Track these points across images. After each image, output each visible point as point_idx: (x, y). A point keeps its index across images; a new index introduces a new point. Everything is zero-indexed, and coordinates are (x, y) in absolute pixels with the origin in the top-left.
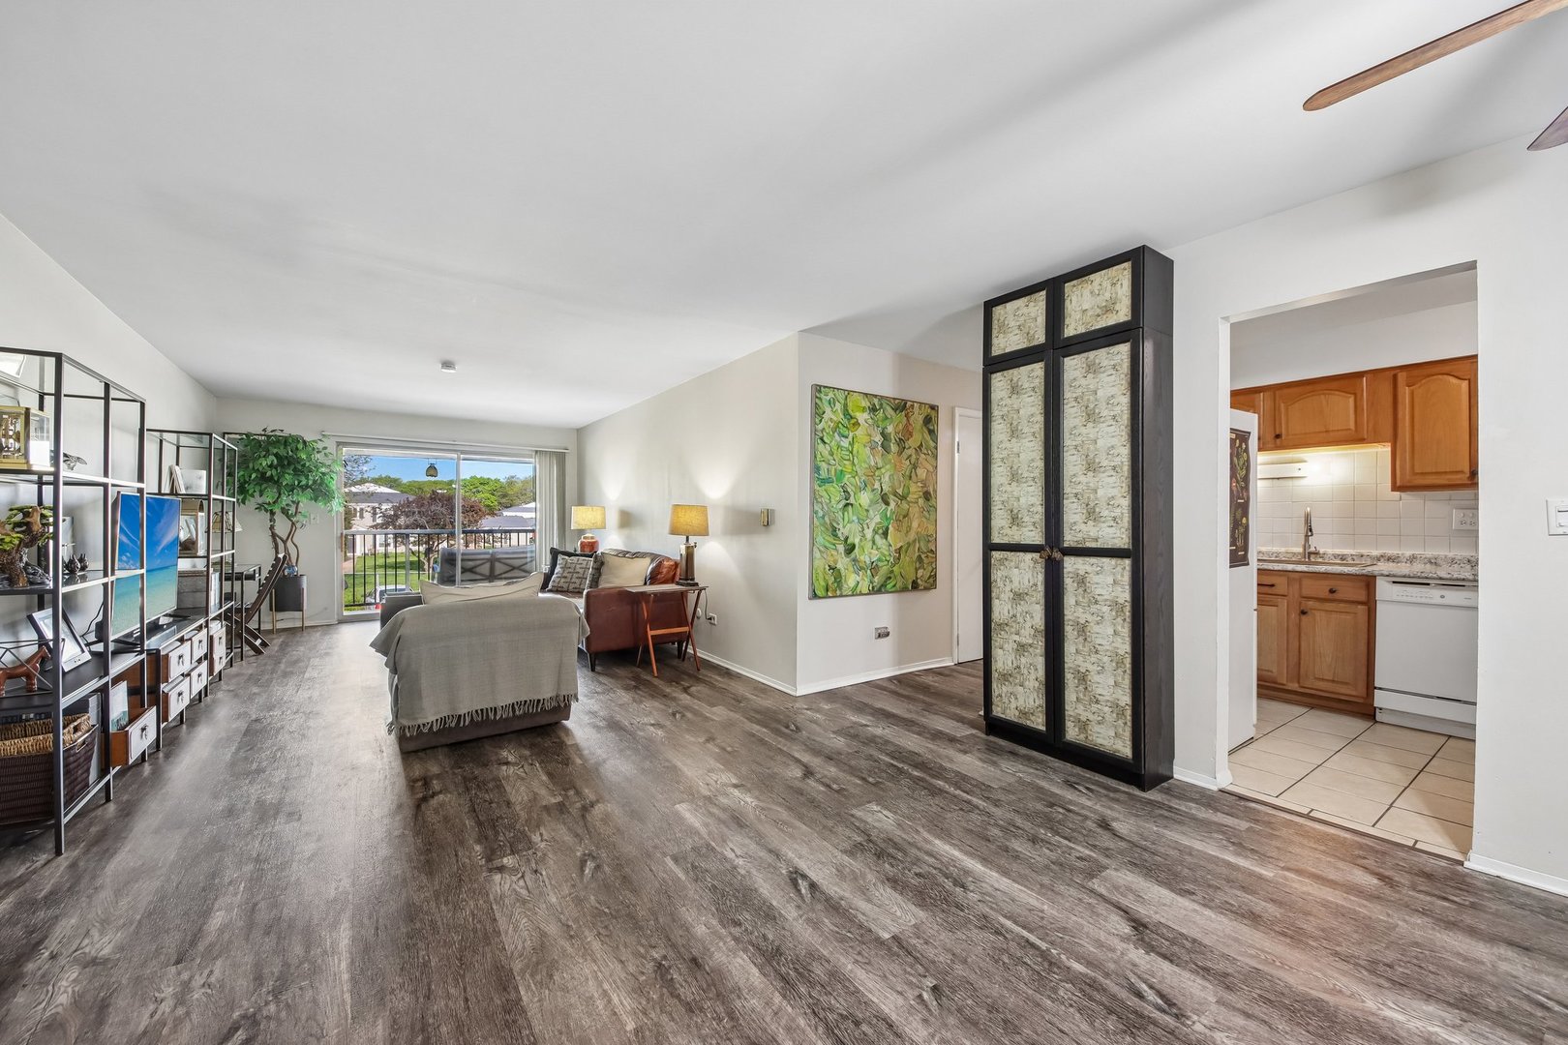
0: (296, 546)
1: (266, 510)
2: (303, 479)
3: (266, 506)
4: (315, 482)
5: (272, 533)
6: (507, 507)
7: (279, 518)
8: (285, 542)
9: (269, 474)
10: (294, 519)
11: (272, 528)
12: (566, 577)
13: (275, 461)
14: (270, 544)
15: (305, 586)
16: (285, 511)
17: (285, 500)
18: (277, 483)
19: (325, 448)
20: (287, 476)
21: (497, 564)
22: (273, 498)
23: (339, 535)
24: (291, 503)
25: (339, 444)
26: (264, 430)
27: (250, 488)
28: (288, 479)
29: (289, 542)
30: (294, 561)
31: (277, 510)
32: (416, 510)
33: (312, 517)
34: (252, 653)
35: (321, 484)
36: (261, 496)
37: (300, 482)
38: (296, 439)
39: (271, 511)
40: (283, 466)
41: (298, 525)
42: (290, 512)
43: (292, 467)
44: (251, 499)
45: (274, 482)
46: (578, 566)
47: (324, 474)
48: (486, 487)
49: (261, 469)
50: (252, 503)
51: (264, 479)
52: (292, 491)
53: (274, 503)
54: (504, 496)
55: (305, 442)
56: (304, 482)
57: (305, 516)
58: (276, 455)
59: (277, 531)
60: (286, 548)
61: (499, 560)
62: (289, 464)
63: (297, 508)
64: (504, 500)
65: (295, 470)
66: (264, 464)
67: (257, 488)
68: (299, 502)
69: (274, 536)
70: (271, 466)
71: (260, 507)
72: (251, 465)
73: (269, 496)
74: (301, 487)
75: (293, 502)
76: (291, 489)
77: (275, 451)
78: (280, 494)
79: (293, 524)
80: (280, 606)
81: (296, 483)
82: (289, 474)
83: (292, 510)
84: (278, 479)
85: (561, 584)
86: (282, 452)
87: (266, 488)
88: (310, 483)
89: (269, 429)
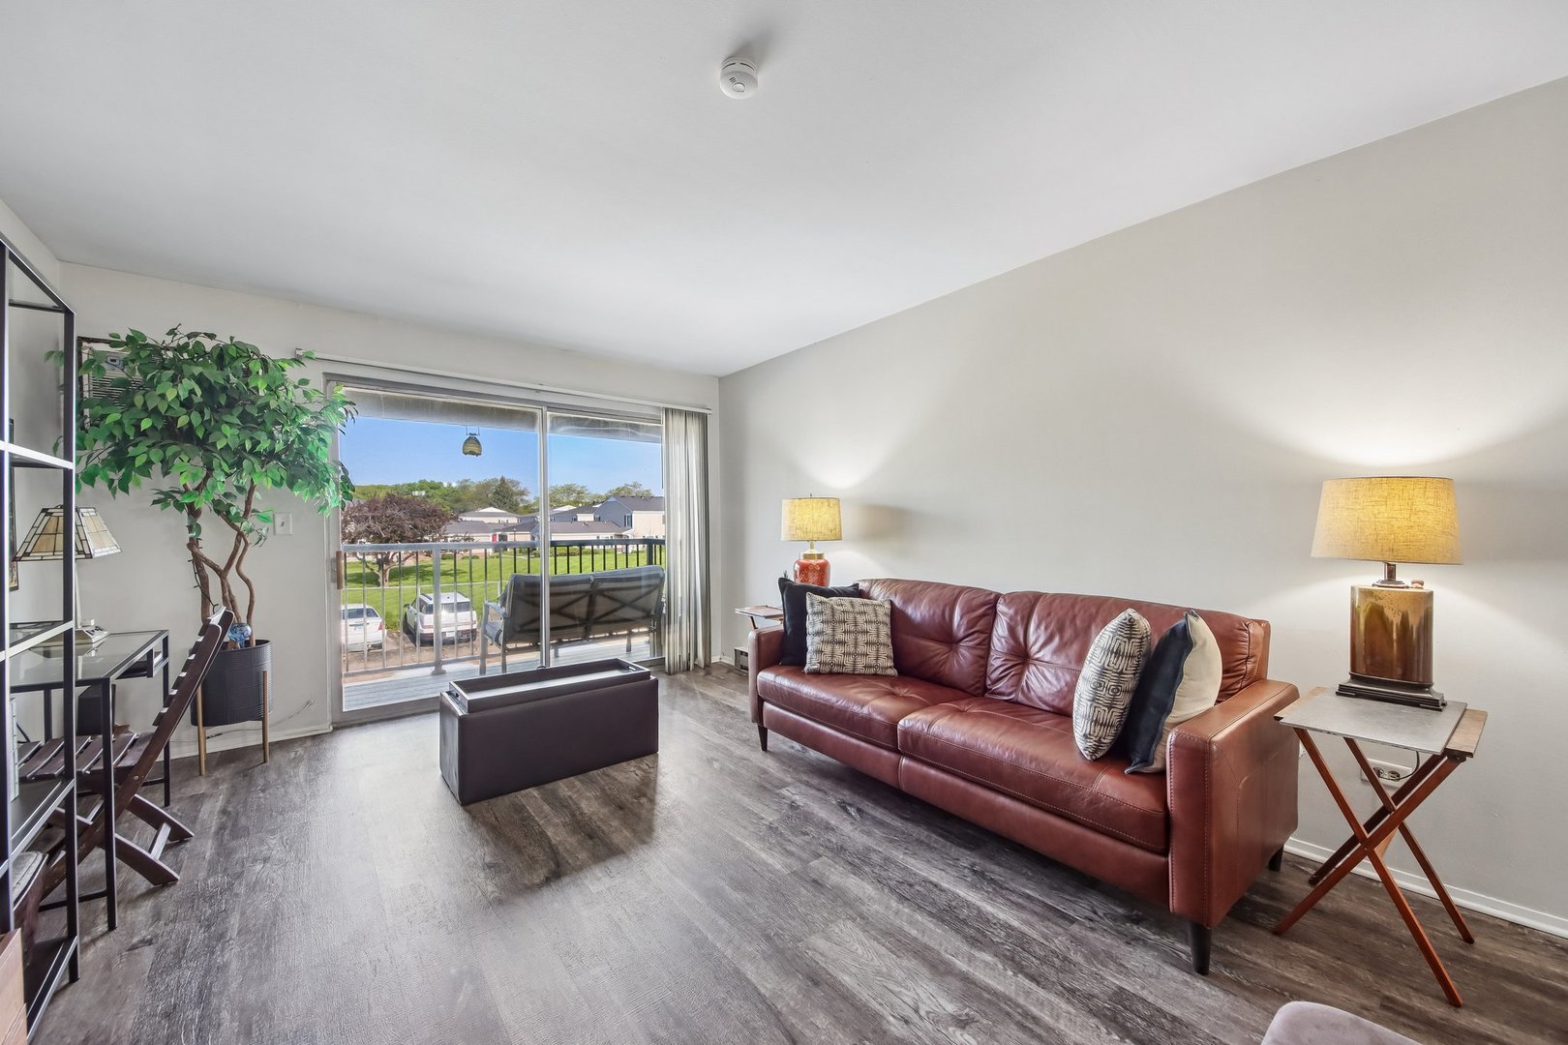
0: (247, 582)
1: (179, 506)
2: (262, 436)
3: (178, 497)
4: (288, 447)
5: (194, 555)
6: (464, 511)
7: (209, 522)
8: (222, 574)
9: (183, 421)
10: (244, 526)
11: (193, 544)
12: (842, 643)
13: (199, 392)
14: (189, 577)
15: (268, 666)
16: (221, 509)
17: (221, 484)
18: (204, 445)
19: (304, 382)
20: (226, 429)
21: (599, 600)
22: (194, 476)
23: (333, 555)
24: (234, 491)
25: (330, 378)
26: (172, 332)
27: (139, 453)
28: (229, 435)
29: (232, 573)
30: (243, 612)
31: (203, 504)
32: (370, 515)
33: (279, 521)
34: (142, 883)
35: (299, 453)
36: (166, 473)
37: (256, 443)
38: (244, 352)
39: (191, 506)
40: (216, 409)
41: (251, 538)
42: (233, 511)
43: (237, 411)
44: (144, 480)
45: (196, 440)
46: (861, 619)
47: (306, 431)
48: (437, 492)
49: (163, 409)
50: (145, 488)
51: (171, 433)
52: (238, 464)
53: (197, 489)
54: (458, 501)
55: (264, 362)
56: (264, 445)
57: (266, 519)
58: (200, 380)
59: (206, 550)
60: (224, 586)
61: (602, 592)
62: (231, 405)
63: (248, 502)
64: (457, 506)
65: (244, 417)
66: (171, 395)
67: (156, 455)
68: (252, 488)
69: (198, 561)
70: (187, 404)
71: (165, 499)
72: (138, 400)
73: (185, 473)
74: (258, 455)
75: (240, 489)
76: (237, 458)
77: (197, 370)
78: (210, 469)
79: (240, 535)
80: (215, 715)
81: (248, 445)
82: (231, 425)
83: (238, 506)
84: (207, 434)
85: (838, 659)
86: (214, 375)
87: (176, 455)
88: (279, 447)
89: (184, 330)
